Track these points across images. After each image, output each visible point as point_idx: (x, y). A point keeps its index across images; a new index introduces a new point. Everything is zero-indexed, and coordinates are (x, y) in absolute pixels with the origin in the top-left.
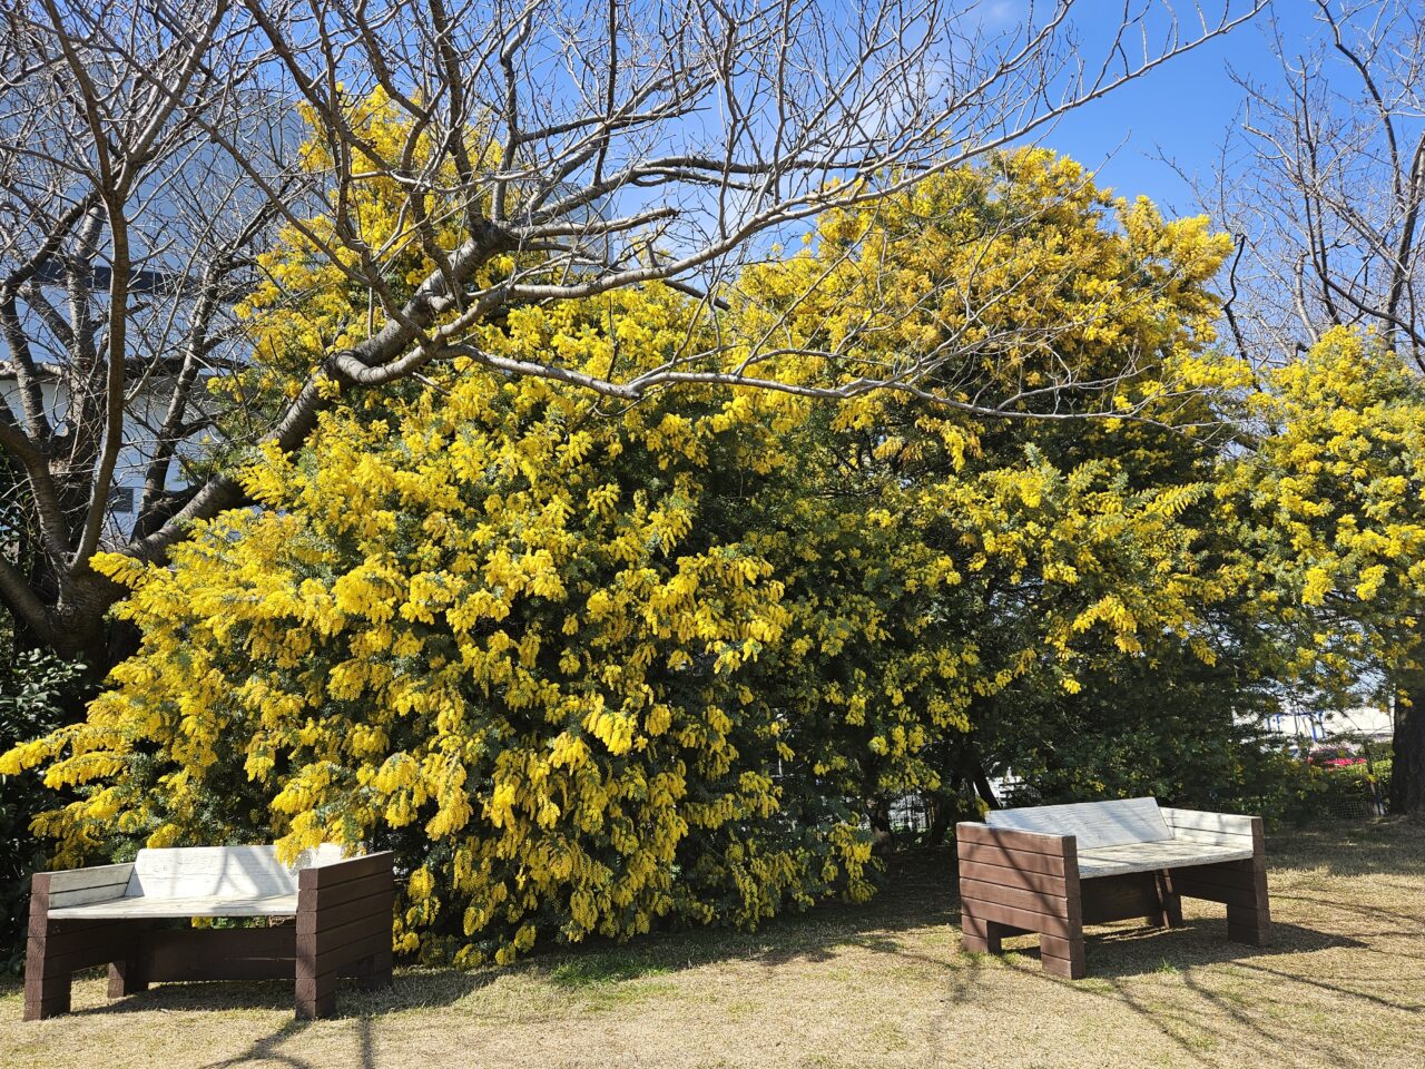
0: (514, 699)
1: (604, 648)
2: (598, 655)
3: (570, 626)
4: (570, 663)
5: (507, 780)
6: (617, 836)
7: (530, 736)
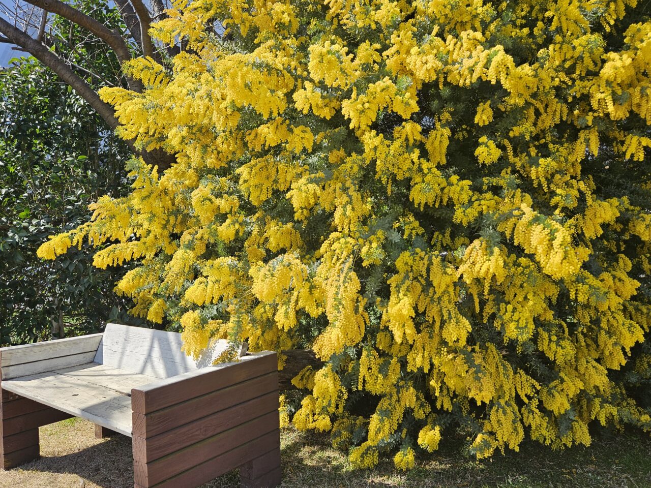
0: (419, 195)
1: (528, 138)
2: (520, 146)
3: (484, 115)
4: (487, 152)
5: (404, 287)
6: (546, 342)
7: (443, 234)
